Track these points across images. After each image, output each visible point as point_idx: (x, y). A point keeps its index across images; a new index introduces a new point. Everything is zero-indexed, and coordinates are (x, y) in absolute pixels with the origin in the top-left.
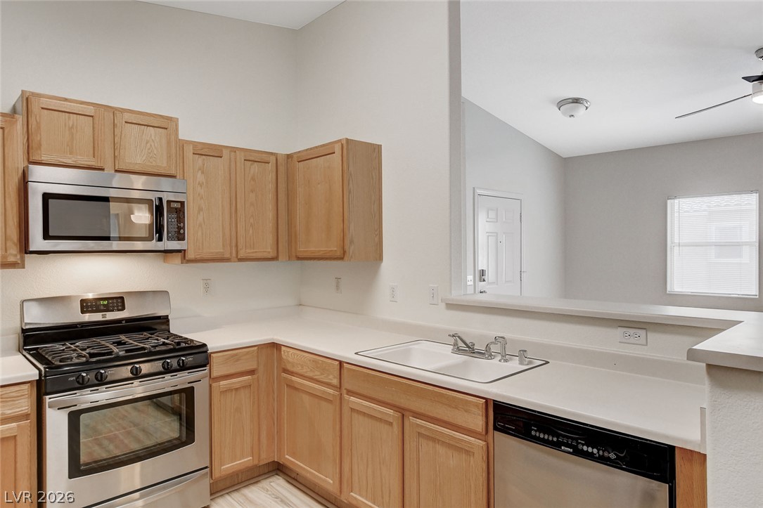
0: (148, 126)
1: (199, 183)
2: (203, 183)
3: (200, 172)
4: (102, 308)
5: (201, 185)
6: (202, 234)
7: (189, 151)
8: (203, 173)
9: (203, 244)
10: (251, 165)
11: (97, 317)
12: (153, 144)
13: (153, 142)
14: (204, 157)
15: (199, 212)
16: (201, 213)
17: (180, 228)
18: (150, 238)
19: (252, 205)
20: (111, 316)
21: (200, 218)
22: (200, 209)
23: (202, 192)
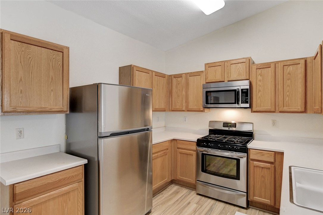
0: (238, 63)
1: (259, 80)
2: (261, 80)
3: (260, 76)
4: (229, 126)
5: (260, 81)
6: (260, 101)
8: (261, 76)
9: (260, 105)
10: (288, 67)
11: (227, 129)
12: (240, 69)
13: (240, 68)
14: (262, 69)
15: (259, 92)
16: (260, 92)
17: (246, 99)
18: (235, 103)
19: (288, 86)
20: (231, 129)
21: (259, 95)
22: (259, 91)
23: (261, 84)
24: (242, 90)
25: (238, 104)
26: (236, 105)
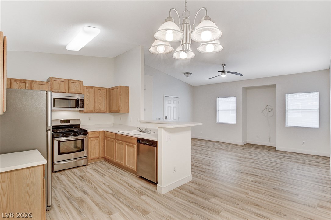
0: (76, 83)
4: (65, 122)
5: (88, 95)
7: (85, 88)
8: (88, 93)
9: (88, 109)
10: (100, 91)
11: (64, 124)
13: (77, 86)
14: (88, 89)
17: (82, 105)
18: (76, 107)
19: (100, 100)
20: (67, 124)
21: (87, 103)
22: (87, 101)
23: (88, 97)
24: (80, 99)
25: (78, 107)
26: (76, 109)
